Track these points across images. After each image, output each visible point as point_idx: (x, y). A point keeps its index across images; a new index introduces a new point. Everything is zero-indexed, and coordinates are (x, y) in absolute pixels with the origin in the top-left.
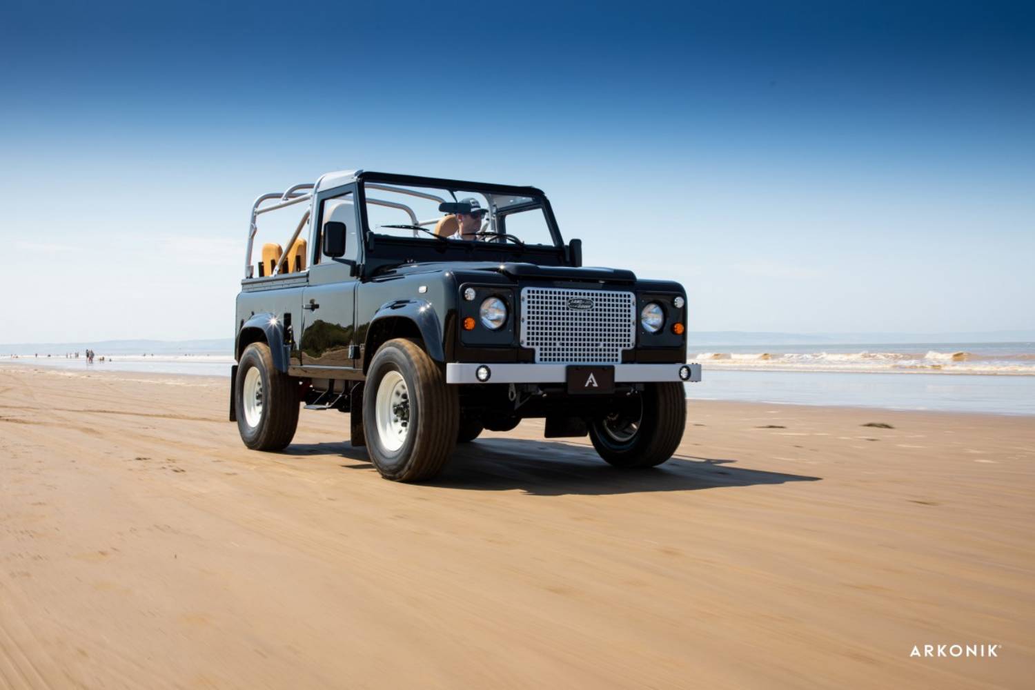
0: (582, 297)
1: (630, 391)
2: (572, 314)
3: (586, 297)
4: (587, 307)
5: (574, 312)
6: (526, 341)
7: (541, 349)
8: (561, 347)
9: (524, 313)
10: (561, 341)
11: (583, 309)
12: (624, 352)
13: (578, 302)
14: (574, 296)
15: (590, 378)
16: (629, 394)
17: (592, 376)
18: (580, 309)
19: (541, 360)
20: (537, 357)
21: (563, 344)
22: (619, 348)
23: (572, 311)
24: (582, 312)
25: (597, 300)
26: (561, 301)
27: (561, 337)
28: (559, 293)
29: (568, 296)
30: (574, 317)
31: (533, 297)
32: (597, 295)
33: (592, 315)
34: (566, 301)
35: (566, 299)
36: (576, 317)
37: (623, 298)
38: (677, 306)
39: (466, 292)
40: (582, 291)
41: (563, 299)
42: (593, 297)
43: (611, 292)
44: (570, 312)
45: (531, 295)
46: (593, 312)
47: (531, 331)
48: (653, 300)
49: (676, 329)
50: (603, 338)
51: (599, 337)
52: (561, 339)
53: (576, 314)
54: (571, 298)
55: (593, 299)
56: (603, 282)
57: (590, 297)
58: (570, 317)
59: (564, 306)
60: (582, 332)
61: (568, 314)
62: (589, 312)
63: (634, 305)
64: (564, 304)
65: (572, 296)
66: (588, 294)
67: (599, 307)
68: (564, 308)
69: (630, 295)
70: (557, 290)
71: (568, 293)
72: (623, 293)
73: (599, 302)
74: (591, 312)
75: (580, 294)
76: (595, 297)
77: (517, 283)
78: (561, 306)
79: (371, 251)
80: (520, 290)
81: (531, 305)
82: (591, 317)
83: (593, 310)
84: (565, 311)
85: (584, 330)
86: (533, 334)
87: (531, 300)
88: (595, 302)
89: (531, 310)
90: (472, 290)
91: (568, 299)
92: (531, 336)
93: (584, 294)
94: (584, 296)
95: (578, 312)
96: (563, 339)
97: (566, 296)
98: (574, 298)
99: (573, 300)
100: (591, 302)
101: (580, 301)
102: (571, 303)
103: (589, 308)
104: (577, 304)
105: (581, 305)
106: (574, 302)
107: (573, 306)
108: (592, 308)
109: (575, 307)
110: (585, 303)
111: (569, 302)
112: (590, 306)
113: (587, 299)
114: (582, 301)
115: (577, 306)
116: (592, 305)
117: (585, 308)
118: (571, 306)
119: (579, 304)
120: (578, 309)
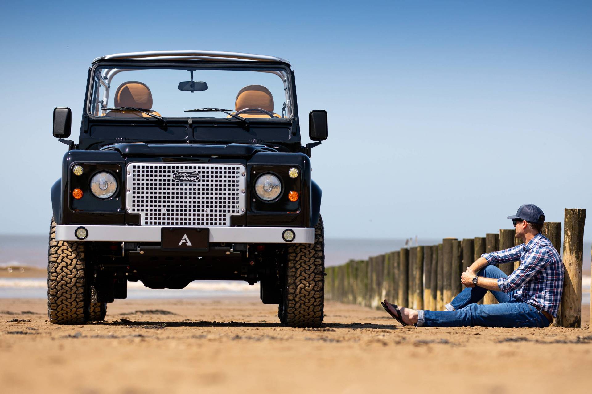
0: (188, 170)
1: (229, 251)
2: (177, 185)
3: (193, 170)
4: (192, 178)
5: (180, 183)
6: (131, 208)
7: (147, 214)
8: (166, 213)
9: (129, 185)
10: (166, 208)
11: (188, 180)
12: (232, 218)
13: (183, 174)
14: (180, 170)
15: (183, 238)
16: (228, 253)
17: (185, 236)
18: (186, 180)
19: (147, 223)
20: (143, 221)
21: (168, 210)
22: (227, 213)
23: (177, 183)
24: (188, 183)
25: (203, 172)
26: (167, 174)
27: (166, 204)
28: (165, 167)
29: (173, 170)
30: (180, 187)
31: (139, 171)
32: (204, 168)
33: (199, 185)
34: (171, 174)
35: (171, 172)
36: (182, 187)
37: (232, 170)
38: (291, 176)
39: (74, 169)
40: (188, 165)
41: (169, 172)
42: (199, 170)
43: (219, 166)
44: (175, 183)
45: (137, 169)
46: (199, 183)
47: (136, 199)
48: (266, 172)
49: (290, 196)
50: (210, 204)
51: (205, 204)
52: (166, 206)
53: (182, 185)
54: (177, 171)
55: (199, 172)
56: (215, 157)
57: (197, 170)
58: (175, 187)
59: (169, 178)
60: (188, 200)
61: (173, 185)
62: (195, 183)
63: (244, 176)
64: (169, 176)
65: (178, 170)
66: (195, 168)
67: (206, 179)
68: (169, 180)
69: (239, 167)
70: (163, 165)
71: (173, 167)
72: (231, 166)
73: (206, 174)
74: (197, 183)
75: (186, 168)
76: (201, 170)
77: (123, 159)
78: (167, 178)
79: (86, 132)
80: (125, 165)
81: (136, 178)
82: (197, 187)
83: (199, 181)
84: (171, 183)
85: (190, 198)
86: (138, 201)
87: (136, 173)
88: (201, 174)
89: (136, 182)
90: (80, 167)
91: (173, 172)
92: (136, 204)
93: (191, 168)
94: (191, 170)
95: (184, 183)
96: (168, 206)
97: (171, 170)
98: (180, 171)
99: (179, 173)
100: (198, 174)
101: (186, 173)
102: (177, 175)
103: (195, 180)
104: (183, 176)
105: (187, 177)
106: (179, 175)
107: (179, 178)
108: (198, 180)
109: (180, 178)
110: (191, 175)
111: (175, 174)
112: (196, 178)
113: (193, 172)
114: (187, 173)
115: (183, 178)
116: (198, 176)
117: (191, 180)
118: (176, 178)
119: (184, 176)
120: (184, 180)
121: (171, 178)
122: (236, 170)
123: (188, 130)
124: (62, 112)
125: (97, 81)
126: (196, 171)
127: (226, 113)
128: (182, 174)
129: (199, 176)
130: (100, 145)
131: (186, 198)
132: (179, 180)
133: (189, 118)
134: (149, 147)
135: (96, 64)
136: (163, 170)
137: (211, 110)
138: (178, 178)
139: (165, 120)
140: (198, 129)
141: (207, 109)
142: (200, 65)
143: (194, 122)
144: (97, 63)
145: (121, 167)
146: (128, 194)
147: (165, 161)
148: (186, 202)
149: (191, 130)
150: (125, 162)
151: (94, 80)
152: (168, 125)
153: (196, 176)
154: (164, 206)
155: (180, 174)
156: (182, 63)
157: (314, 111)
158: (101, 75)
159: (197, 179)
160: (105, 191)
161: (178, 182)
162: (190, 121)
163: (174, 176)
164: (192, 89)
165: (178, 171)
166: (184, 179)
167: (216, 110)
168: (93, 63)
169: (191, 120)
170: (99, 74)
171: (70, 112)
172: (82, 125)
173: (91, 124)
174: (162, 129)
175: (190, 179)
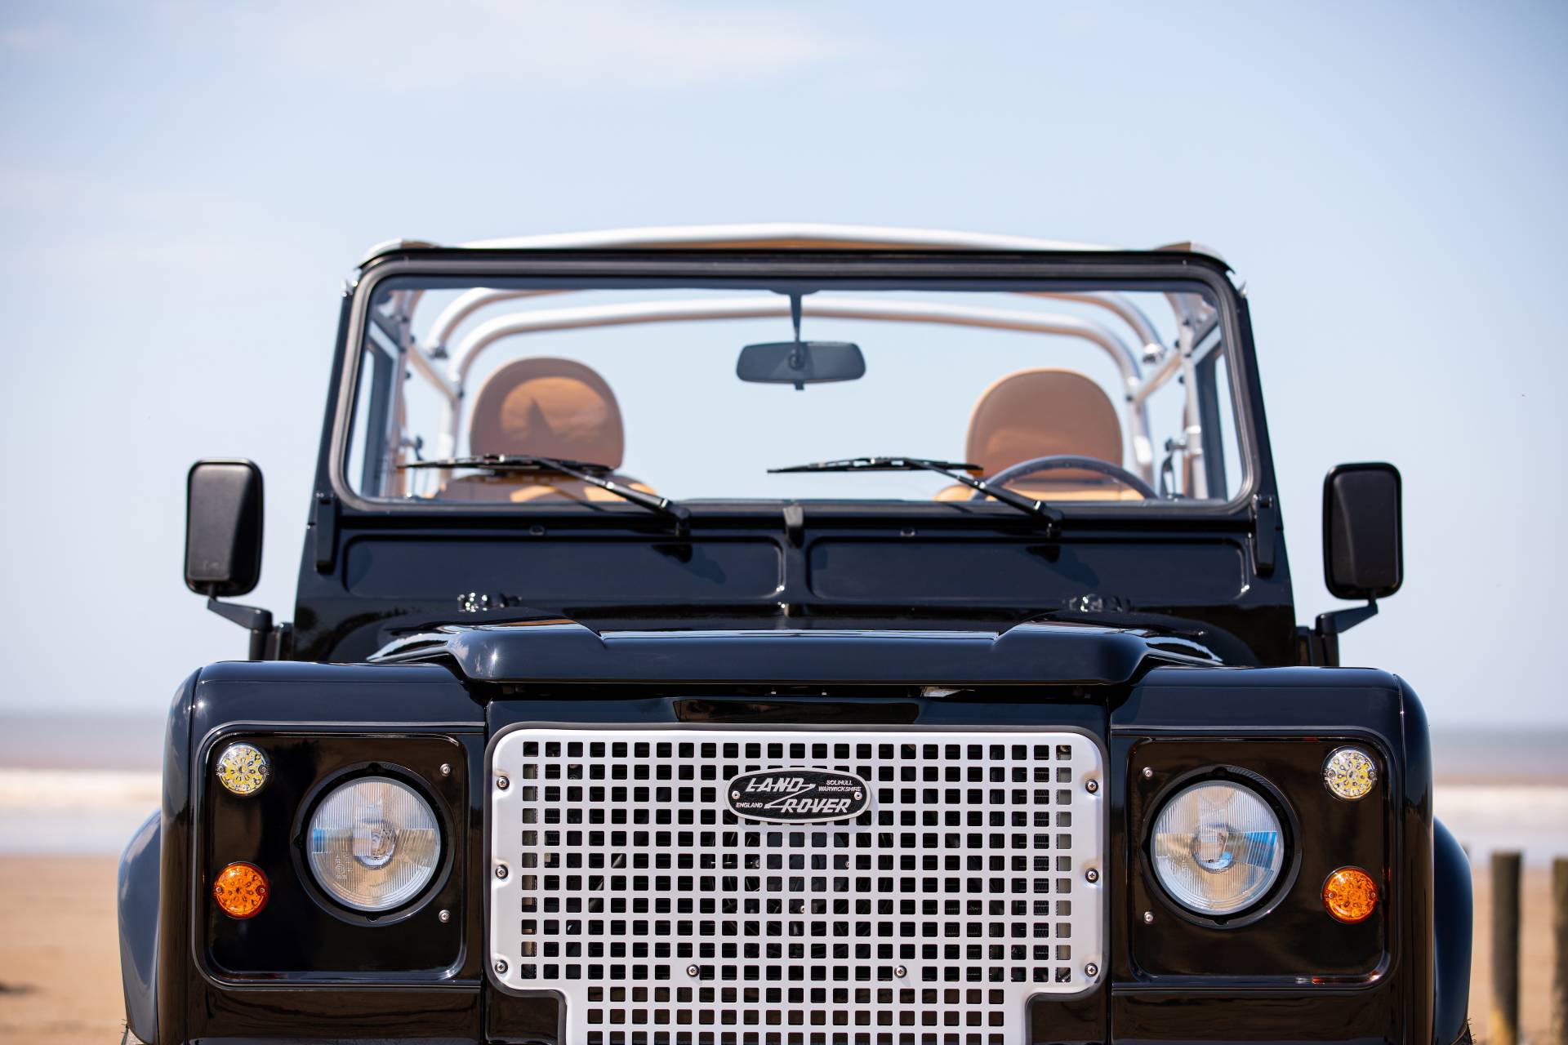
0: (808, 763)
2: (752, 839)
3: (831, 763)
5: (763, 829)
6: (515, 963)
7: (595, 995)
8: (697, 986)
9: (504, 842)
11: (809, 815)
12: (1037, 1008)
13: (781, 785)
14: (764, 762)
18: (794, 814)
19: (594, 1038)
20: (575, 1027)
21: (706, 973)
22: (1007, 985)
23: (753, 829)
24: (808, 829)
25: (886, 774)
26: (697, 784)
27: (696, 939)
28: (686, 750)
29: (731, 762)
30: (763, 850)
31: (553, 772)
32: (886, 751)
33: (863, 840)
34: (721, 785)
35: (720, 773)
36: (775, 851)
37: (1030, 764)
38: (1340, 792)
39: (222, 762)
40: (808, 738)
41: (708, 772)
42: (864, 762)
43: (964, 739)
44: (740, 829)
45: (542, 760)
46: (864, 829)
47: (541, 916)
48: (1209, 769)
49: (1334, 895)
50: (919, 941)
51: (896, 940)
52: (696, 950)
53: (775, 839)
54: (749, 768)
55: (865, 772)
56: (943, 694)
57: (853, 762)
58: (741, 850)
59: (708, 806)
60: (807, 917)
61: (730, 839)
62: (842, 829)
63: (1092, 792)
64: (709, 795)
65: (753, 762)
66: (842, 751)
67: (897, 807)
68: (708, 817)
69: (1068, 748)
70: (675, 736)
71: (731, 750)
72: (1030, 739)
73: (897, 785)
74: (853, 830)
75: (797, 751)
76: (875, 763)
77: (478, 707)
78: (697, 806)
79: (325, 569)
80: (486, 738)
81: (541, 805)
82: (853, 851)
83: (865, 819)
84: (719, 828)
85: (819, 907)
86: (551, 927)
87: (541, 783)
88: (874, 785)
89: (541, 827)
90: (254, 752)
91: (730, 772)
92: (540, 938)
93: (820, 751)
94: (820, 762)
95: (786, 828)
96: (707, 950)
97: (720, 762)
98: (764, 770)
99: (761, 779)
100: (856, 783)
101: (794, 780)
102: (749, 789)
103: (841, 813)
104: (779, 795)
105: (799, 798)
106: (762, 788)
107: (759, 805)
108: (859, 813)
109: (768, 806)
110: (821, 789)
111: (740, 785)
112: (849, 801)
113: (831, 770)
114: (801, 780)
115: (783, 803)
116: (858, 796)
117: (820, 814)
118: (745, 805)
119: (785, 793)
120: (787, 815)
121: (720, 805)
122: (1052, 763)
123: (785, 557)
124: (222, 482)
125: (391, 349)
126: (846, 769)
127: (954, 476)
128: (775, 782)
129: (863, 791)
130: (384, 627)
131: (796, 906)
132: (757, 815)
133: (788, 503)
134: (604, 645)
135: (374, 267)
136: (675, 761)
137: (885, 465)
138: (753, 805)
139: (679, 513)
140: (834, 552)
141: (868, 460)
142: (834, 270)
143: (811, 521)
144: (379, 264)
145: (462, 748)
146: (499, 890)
147: (687, 716)
148: (797, 928)
149: (798, 555)
150: (482, 724)
151: (365, 340)
152: (694, 533)
153: (850, 795)
154: (685, 951)
155: (766, 786)
156: (752, 260)
157: (1342, 469)
158: (408, 329)
159: (851, 810)
160: (384, 870)
161: (757, 823)
162: (793, 518)
163: (736, 794)
164: (799, 375)
165: (758, 768)
166: (784, 808)
167: (911, 465)
168: (362, 267)
169: (800, 510)
170: (402, 327)
171: (255, 481)
172: (309, 536)
173: (347, 534)
174: (666, 550)
175: (816, 810)
